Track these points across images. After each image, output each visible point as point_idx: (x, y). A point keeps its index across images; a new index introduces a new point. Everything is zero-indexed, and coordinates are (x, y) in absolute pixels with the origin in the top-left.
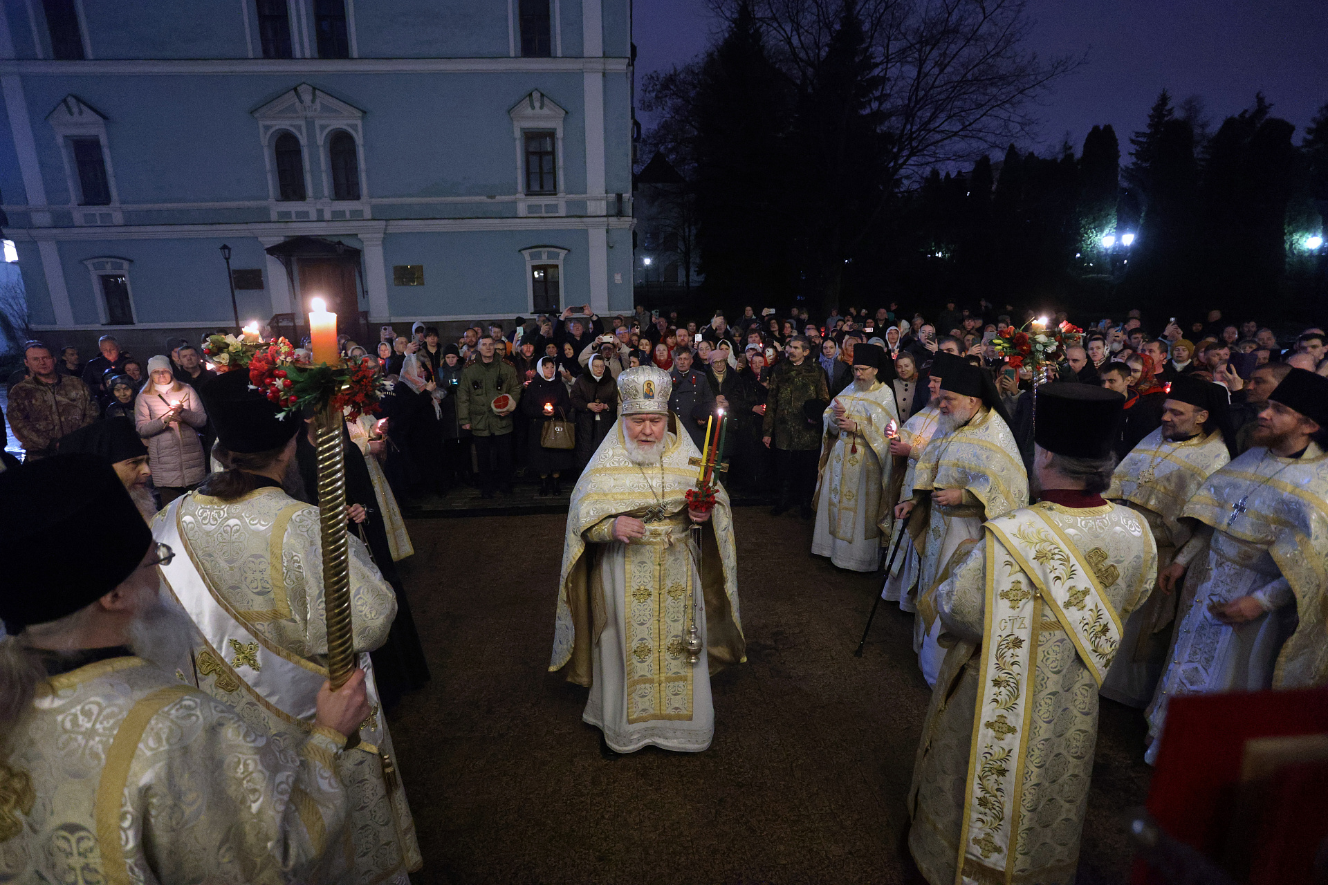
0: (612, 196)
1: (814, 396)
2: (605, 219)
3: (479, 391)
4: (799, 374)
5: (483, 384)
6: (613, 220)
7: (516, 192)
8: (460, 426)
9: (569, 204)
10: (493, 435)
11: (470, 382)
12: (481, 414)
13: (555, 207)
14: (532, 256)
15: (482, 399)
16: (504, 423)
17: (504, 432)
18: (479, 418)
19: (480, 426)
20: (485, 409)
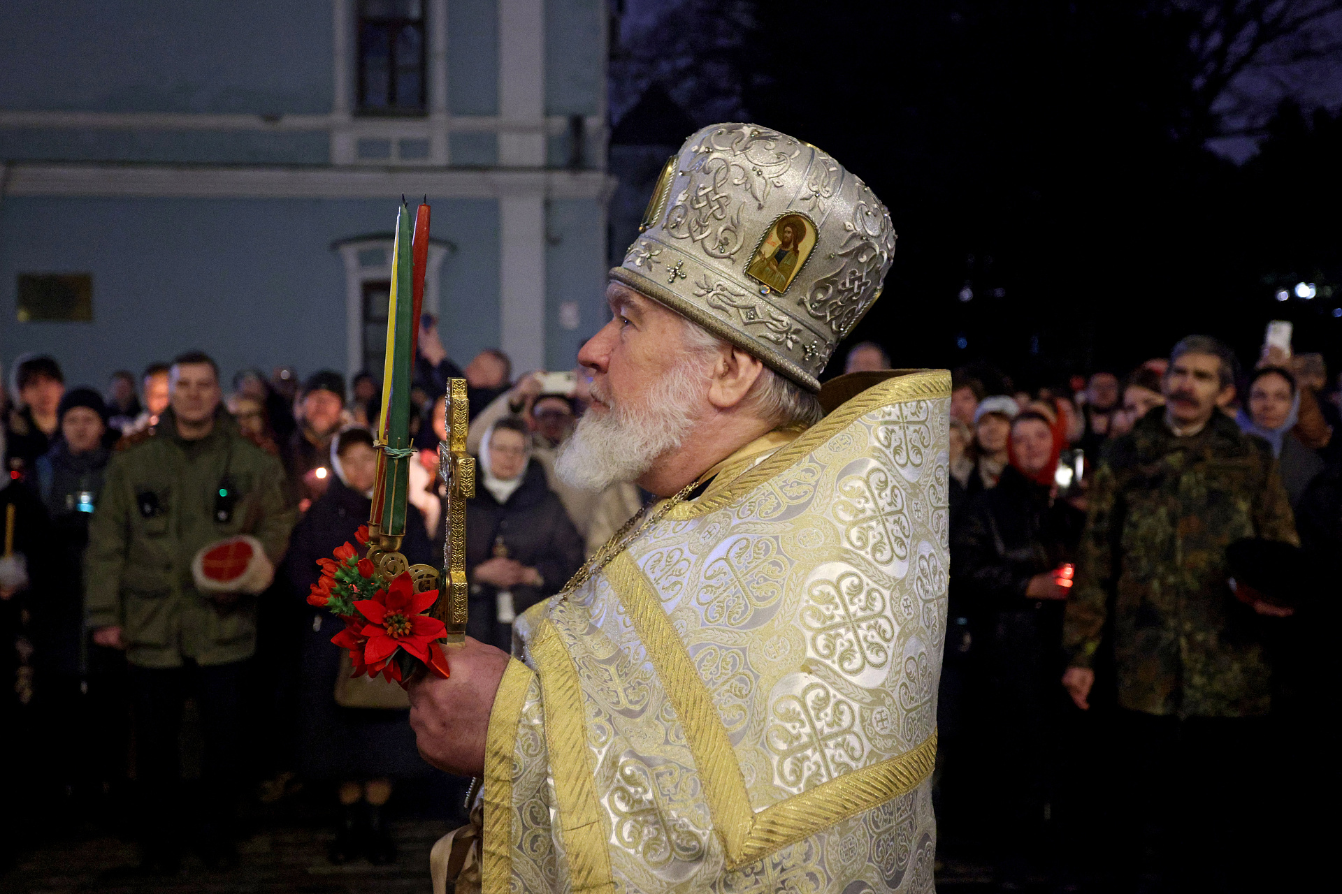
0: (560, 124)
1: (1248, 532)
2: (539, 177)
3: (157, 524)
4: (1194, 459)
5: (173, 500)
6: (562, 180)
7: (327, 107)
8: (92, 632)
9: (456, 140)
10: (189, 662)
11: (132, 497)
12: (155, 595)
13: (420, 147)
14: (364, 260)
15: (167, 547)
16: (232, 625)
17: (230, 655)
18: (149, 606)
19: (152, 634)
20: (172, 579)
